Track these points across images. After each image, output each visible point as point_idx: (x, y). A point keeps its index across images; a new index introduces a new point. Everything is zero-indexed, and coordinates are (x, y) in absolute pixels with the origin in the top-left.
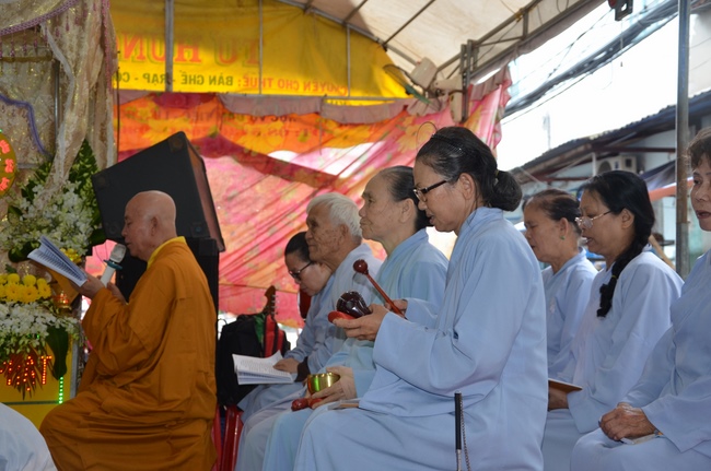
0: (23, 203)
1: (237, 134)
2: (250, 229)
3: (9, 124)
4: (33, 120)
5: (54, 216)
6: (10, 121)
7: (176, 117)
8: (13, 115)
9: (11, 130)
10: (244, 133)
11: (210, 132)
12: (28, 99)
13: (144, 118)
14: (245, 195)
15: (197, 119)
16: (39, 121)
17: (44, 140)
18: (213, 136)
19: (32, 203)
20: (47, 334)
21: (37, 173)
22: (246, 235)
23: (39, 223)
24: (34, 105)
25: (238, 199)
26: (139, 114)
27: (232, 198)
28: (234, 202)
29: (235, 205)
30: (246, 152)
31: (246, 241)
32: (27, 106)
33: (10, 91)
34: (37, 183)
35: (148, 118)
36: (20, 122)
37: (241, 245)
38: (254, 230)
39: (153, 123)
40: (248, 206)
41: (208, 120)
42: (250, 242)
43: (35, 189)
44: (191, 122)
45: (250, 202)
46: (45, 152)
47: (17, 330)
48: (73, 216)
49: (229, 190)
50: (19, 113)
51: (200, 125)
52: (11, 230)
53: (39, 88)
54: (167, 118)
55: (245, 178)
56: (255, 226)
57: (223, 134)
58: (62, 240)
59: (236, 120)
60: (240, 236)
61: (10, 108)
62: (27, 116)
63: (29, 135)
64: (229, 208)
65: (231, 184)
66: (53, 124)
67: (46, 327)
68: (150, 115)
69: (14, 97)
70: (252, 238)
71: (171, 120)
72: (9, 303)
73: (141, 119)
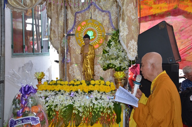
0: (107, 49)
1: (185, 7)
2: (189, 41)
3: (103, 19)
4: (111, 17)
5: (117, 54)
6: (103, 18)
7: (162, 3)
8: (104, 16)
9: (103, 21)
10: (188, 6)
11: (175, 7)
12: (109, 10)
13: (151, 5)
14: (187, 29)
15: (170, 3)
16: (113, 17)
17: (114, 24)
18: (175, 8)
19: (110, 48)
20: (114, 107)
21: (112, 37)
22: (187, 43)
23: (112, 57)
24: (111, 12)
25: (184, 31)
26: (149, 3)
27: (182, 30)
28: (183, 32)
29: (183, 33)
30: (188, 13)
31: (187, 45)
32: (109, 12)
33: (103, 7)
34: (112, 40)
35: (152, 4)
36: (106, 18)
37: (185, 46)
38: (190, 41)
39: (153, 6)
40: (188, 33)
41: (174, 3)
42: (189, 45)
43: (111, 43)
44: (167, 4)
45: (189, 31)
46: (115, 29)
47: (103, 106)
48: (124, 54)
49: (181, 28)
50: (106, 15)
51: (171, 5)
52: (103, 59)
53: (112, 5)
54: (159, 4)
55: (188, 23)
56: (191, 40)
57: (179, 7)
58: (120, 64)
59: (185, 2)
60: (185, 43)
61: (103, 13)
62: (109, 16)
63: (109, 22)
64: (181, 34)
65: (182, 25)
66: (117, 18)
67: (113, 104)
68: (153, 3)
69: (104, 9)
70: (190, 44)
71: (160, 4)
72: (101, 92)
73: (149, 5)
